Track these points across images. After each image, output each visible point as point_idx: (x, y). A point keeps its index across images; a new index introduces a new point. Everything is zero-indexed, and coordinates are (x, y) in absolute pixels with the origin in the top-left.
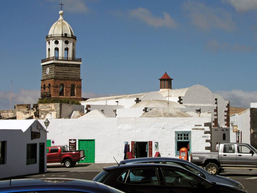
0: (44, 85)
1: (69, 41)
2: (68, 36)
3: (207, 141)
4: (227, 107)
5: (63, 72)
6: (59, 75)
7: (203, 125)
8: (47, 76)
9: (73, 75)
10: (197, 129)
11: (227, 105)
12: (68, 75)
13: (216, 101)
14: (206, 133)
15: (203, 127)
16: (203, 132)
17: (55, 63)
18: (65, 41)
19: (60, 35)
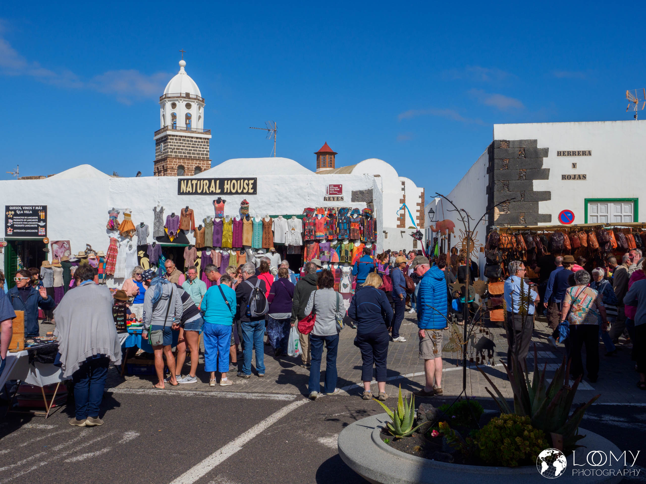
0: (158, 169)
1: (192, 103)
2: (190, 96)
4: (420, 197)
5: (184, 149)
6: (176, 153)
7: (348, 197)
8: (161, 155)
9: (198, 154)
11: (420, 195)
13: (403, 187)
15: (347, 202)
17: (170, 135)
18: (185, 103)
19: (179, 95)
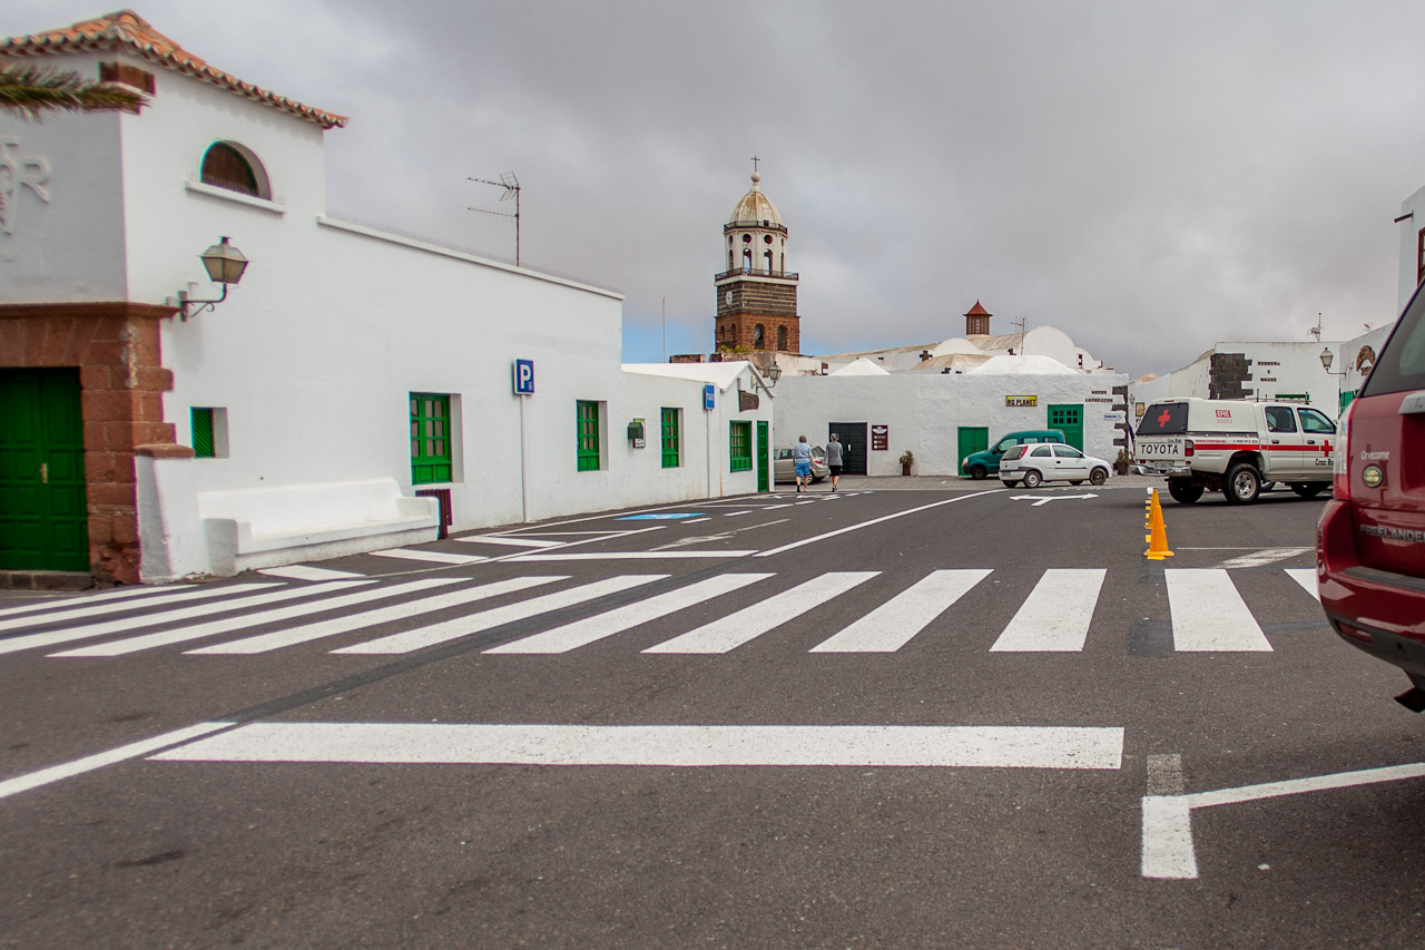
0: (723, 328)
1: (773, 236)
2: (770, 225)
3: (1118, 426)
5: (762, 301)
6: (753, 306)
7: (1110, 391)
8: (727, 308)
9: (781, 308)
10: (1096, 400)
12: (771, 307)
14: (1115, 408)
15: (1109, 395)
16: (1110, 406)
17: (744, 282)
18: (764, 235)
19: (754, 224)
